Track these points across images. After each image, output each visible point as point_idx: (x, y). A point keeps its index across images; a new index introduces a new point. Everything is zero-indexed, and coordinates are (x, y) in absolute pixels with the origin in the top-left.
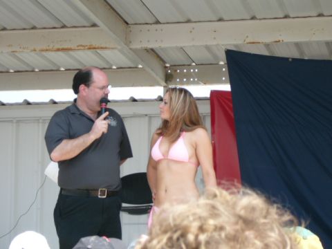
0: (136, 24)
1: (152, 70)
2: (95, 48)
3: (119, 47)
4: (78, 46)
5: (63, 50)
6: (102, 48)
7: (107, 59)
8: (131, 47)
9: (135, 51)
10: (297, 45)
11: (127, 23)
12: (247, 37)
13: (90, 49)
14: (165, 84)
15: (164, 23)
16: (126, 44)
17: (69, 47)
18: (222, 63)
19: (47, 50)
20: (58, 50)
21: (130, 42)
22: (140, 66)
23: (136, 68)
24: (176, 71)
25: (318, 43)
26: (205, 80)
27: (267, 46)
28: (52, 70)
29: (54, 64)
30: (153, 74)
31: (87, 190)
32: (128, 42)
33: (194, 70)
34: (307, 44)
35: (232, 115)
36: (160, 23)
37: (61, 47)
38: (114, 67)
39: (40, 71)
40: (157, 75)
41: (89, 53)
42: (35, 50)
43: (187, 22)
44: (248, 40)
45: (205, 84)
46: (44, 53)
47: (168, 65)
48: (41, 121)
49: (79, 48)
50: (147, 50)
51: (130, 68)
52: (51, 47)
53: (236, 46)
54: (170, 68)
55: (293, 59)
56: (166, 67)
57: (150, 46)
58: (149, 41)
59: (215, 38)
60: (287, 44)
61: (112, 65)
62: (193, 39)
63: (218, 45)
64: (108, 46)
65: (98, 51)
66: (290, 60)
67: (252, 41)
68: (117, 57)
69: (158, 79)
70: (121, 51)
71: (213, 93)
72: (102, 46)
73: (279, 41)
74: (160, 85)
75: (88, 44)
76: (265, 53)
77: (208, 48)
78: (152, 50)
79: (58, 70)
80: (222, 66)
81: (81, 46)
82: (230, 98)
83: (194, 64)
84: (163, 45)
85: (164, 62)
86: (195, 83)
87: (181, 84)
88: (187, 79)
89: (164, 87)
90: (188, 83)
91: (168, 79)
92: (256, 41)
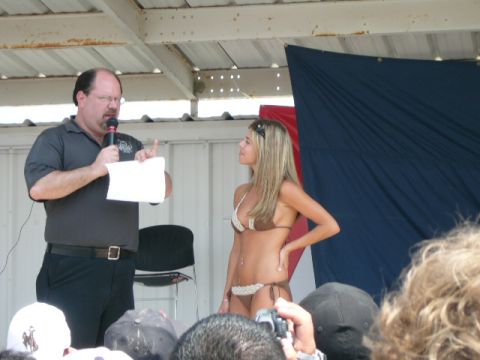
0: (155, 8)
1: (175, 75)
2: (92, 44)
3: (130, 42)
4: (69, 41)
5: (47, 46)
6: (104, 43)
7: (110, 61)
8: (147, 42)
9: (147, 45)
11: (142, 7)
12: (317, 27)
13: (86, 44)
14: (193, 97)
15: (195, 7)
16: (139, 38)
17: (56, 42)
18: (275, 66)
19: (23, 47)
20: (40, 46)
21: (146, 35)
22: (157, 71)
23: (151, 73)
24: (209, 77)
25: (417, 35)
26: (249, 89)
27: (342, 39)
28: (27, 78)
29: (30, 68)
30: (178, 83)
31: (93, 248)
32: (143, 35)
33: (235, 77)
34: (400, 36)
36: (190, 7)
37: (44, 43)
38: (118, 72)
39: (9, 78)
40: (182, 82)
41: (82, 50)
42: (5, 47)
43: (229, 5)
44: (318, 32)
45: (251, 96)
46: (17, 52)
47: (197, 69)
48: (11, 151)
49: (70, 44)
50: (167, 46)
51: (141, 73)
52: (29, 43)
53: (297, 40)
54: (199, 73)
55: (384, 59)
56: (194, 72)
57: (175, 40)
58: (173, 34)
59: (269, 29)
60: (373, 38)
61: (115, 69)
62: (238, 30)
63: (272, 39)
64: (112, 40)
65: (97, 48)
66: (380, 60)
67: (324, 32)
68: (122, 57)
69: (184, 89)
71: (264, 109)
72: (106, 40)
73: (363, 33)
74: (185, 98)
75: (85, 38)
76: (338, 49)
77: (256, 43)
78: (175, 46)
79: (36, 77)
80: (275, 71)
81: (75, 41)
82: (294, 117)
83: (235, 67)
84: (194, 39)
85: (192, 64)
86: (235, 95)
87: (217, 96)
88: (225, 89)
89: (192, 101)
90: (227, 95)
91: (198, 89)
92: (328, 33)
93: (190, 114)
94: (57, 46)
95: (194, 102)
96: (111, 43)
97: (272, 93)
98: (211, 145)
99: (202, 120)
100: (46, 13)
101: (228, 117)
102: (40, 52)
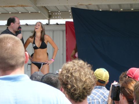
1: (44, 14)
2: (23, 6)
5: (12, 6)
6: (26, 6)
9: (38, 7)
10: (97, 5)
12: (79, 2)
13: (21, 6)
14: (49, 19)
16: (35, 5)
18: (70, 11)
20: (10, 7)
21: (36, 4)
22: (39, 12)
23: (38, 12)
24: (53, 14)
25: (105, 5)
26: (63, 17)
27: (86, 6)
28: (6, 13)
32: (35, 4)
33: (59, 14)
34: (101, 5)
37: (11, 6)
38: (30, 12)
39: (1, 13)
40: (46, 15)
41: (21, 7)
42: (1, 7)
44: (79, 4)
45: (63, 19)
46: (4, 8)
47: (50, 12)
50: (42, 7)
51: (36, 12)
52: (7, 6)
53: (75, 6)
54: (50, 13)
58: (43, 4)
59: (67, 3)
60: (94, 5)
61: (29, 12)
62: (59, 3)
63: (68, 5)
67: (81, 4)
68: (31, 9)
69: (46, 17)
70: (33, 7)
71: (67, 22)
72: (26, 5)
74: (46, 19)
76: (86, 8)
77: (65, 6)
78: (45, 7)
79: (8, 13)
80: (70, 12)
81: (18, 5)
82: (73, 24)
83: (59, 11)
84: (48, 5)
85: (48, 11)
86: (60, 18)
87: (55, 18)
89: (48, 20)
90: (57, 18)
91: (50, 17)
92: (82, 4)
93: (48, 23)
94: (14, 6)
95: (49, 20)
96: (28, 6)
97: (69, 18)
98: (53, 31)
99: (51, 25)
101: (57, 24)
102: (10, 8)
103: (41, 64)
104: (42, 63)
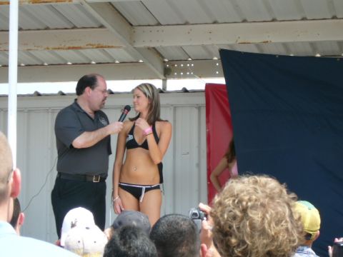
0: (140, 26)
1: (153, 65)
2: (102, 47)
3: (124, 46)
4: (87, 45)
5: (73, 48)
6: (109, 47)
7: (112, 55)
8: (137, 45)
9: (138, 50)
10: (285, 45)
11: (131, 25)
12: (239, 38)
13: (98, 47)
14: (164, 78)
15: (165, 25)
16: (130, 44)
17: (79, 46)
18: (215, 58)
19: (59, 49)
20: (69, 48)
21: (134, 42)
22: (141, 61)
23: (138, 62)
24: (174, 65)
25: (303, 43)
26: (199, 73)
27: (257, 45)
28: (60, 64)
29: (63, 59)
30: (154, 69)
31: (85, 176)
32: (132, 41)
33: (190, 65)
34: (293, 44)
35: (229, 112)
36: (161, 25)
37: (72, 46)
38: (117, 62)
39: (49, 65)
40: (157, 69)
41: (96, 50)
42: (48, 49)
43: (185, 24)
44: (240, 41)
45: (200, 77)
46: (57, 51)
47: (166, 60)
48: (50, 111)
49: (88, 47)
50: (149, 48)
51: (132, 62)
52: (62, 46)
53: (229, 45)
54: (168, 63)
55: (280, 56)
56: (164, 62)
57: (152, 45)
58: (151, 41)
59: (210, 39)
60: (275, 44)
61: (115, 60)
62: (191, 40)
63: (213, 45)
64: (114, 45)
65: (106, 49)
67: (243, 41)
68: (120, 54)
69: (158, 73)
70: (126, 49)
71: (208, 86)
72: (110, 45)
73: (267, 42)
74: (159, 78)
75: (97, 43)
76: (256, 51)
77: (204, 46)
78: (154, 48)
79: (66, 64)
80: (216, 61)
81: (91, 45)
83: (190, 59)
84: (164, 45)
85: (163, 57)
86: (190, 76)
87: (179, 77)
88: (184, 73)
89: (163, 80)
90: (185, 76)
91: (167, 73)
92: (246, 41)
93: (161, 88)
94: (80, 48)
95: (165, 81)
96: (112, 47)
97: (214, 75)
98: (175, 107)
99: (169, 92)
100: (73, 28)
101: (185, 91)
102: (70, 51)
103: (141, 188)
104: (144, 188)
